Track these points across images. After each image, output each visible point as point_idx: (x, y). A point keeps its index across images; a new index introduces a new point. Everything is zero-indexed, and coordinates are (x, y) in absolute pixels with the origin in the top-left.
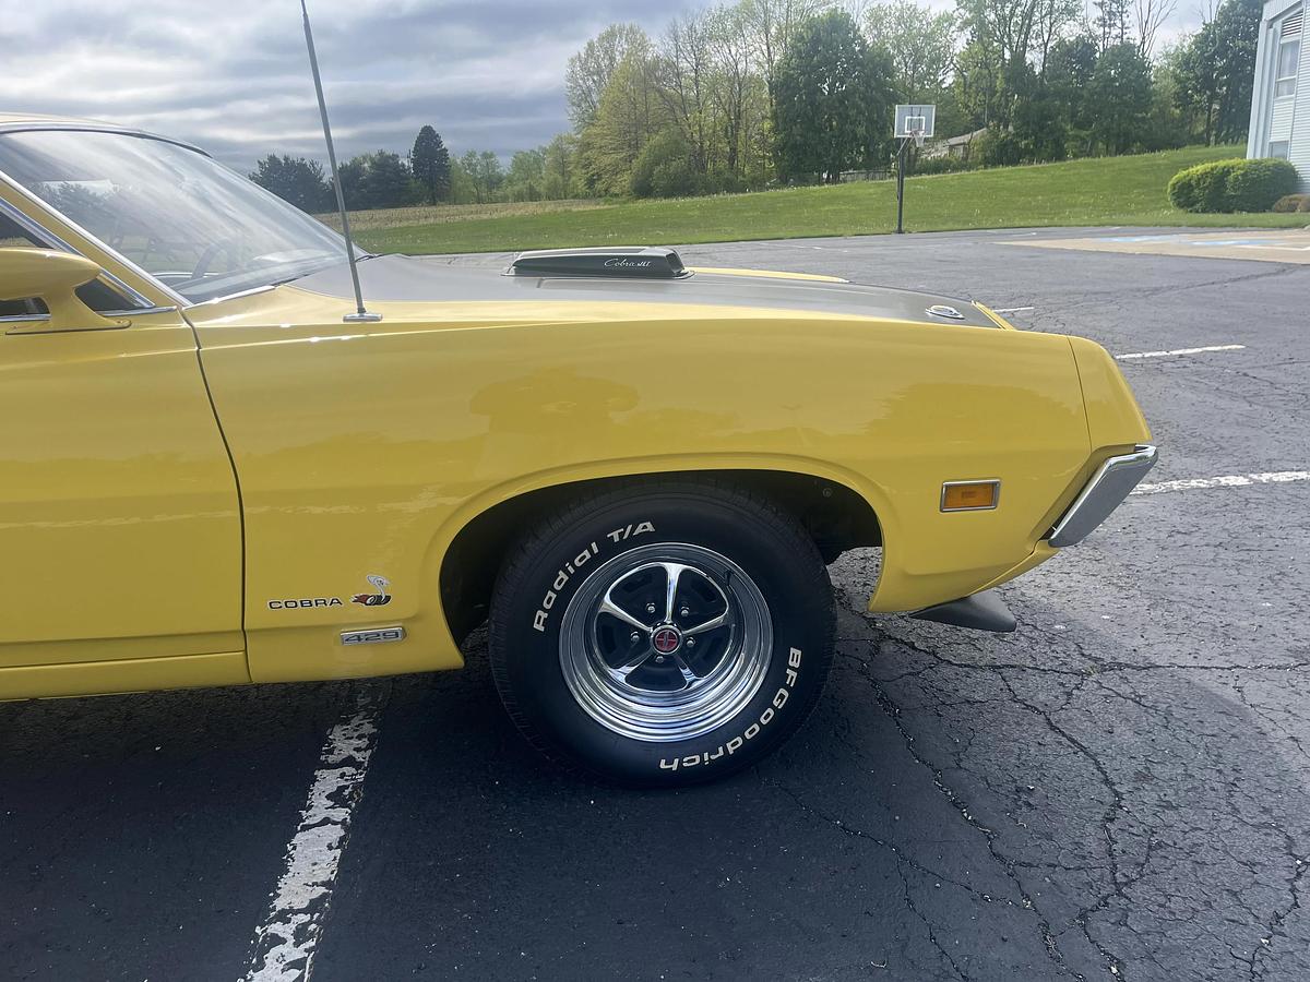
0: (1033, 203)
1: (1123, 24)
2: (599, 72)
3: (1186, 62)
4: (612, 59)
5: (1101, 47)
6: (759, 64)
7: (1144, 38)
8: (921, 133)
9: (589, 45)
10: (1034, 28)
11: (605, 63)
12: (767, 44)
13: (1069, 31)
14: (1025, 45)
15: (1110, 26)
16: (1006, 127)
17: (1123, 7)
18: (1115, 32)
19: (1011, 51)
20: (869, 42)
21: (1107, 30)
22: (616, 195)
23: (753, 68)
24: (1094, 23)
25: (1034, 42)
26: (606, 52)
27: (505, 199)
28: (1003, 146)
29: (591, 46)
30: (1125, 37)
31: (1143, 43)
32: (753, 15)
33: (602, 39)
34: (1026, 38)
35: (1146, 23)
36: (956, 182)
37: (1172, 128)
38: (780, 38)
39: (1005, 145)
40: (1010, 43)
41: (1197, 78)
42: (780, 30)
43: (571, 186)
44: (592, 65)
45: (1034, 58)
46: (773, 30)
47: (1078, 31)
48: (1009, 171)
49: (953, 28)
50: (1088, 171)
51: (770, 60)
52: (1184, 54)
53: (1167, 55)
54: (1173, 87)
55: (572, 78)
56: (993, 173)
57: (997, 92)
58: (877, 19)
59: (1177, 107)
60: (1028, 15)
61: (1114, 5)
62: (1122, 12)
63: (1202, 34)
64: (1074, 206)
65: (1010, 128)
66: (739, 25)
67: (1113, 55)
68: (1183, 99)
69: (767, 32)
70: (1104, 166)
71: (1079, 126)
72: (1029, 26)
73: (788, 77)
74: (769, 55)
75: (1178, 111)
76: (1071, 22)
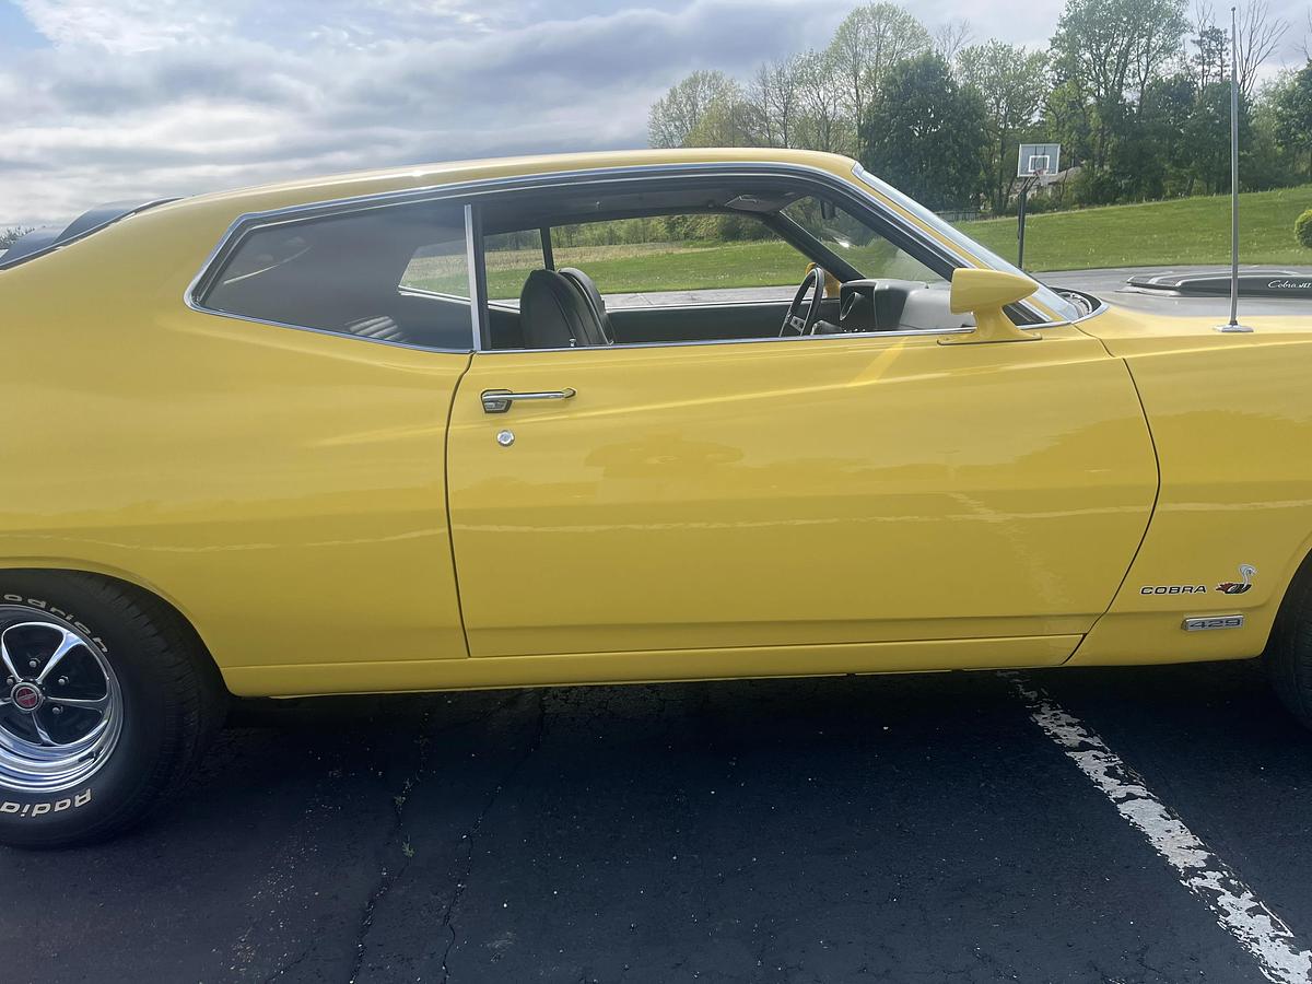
0: (1149, 242)
1: (1222, 62)
2: (681, 117)
3: (1289, 99)
4: (694, 105)
5: (1200, 85)
6: (848, 107)
7: (1244, 77)
8: (1045, 172)
9: (672, 92)
10: (1130, 66)
11: (687, 109)
12: (856, 87)
13: (1168, 69)
14: (1121, 84)
15: (1209, 64)
16: (1101, 166)
17: (1222, 45)
18: (1215, 70)
19: (1106, 88)
20: (961, 84)
21: (1206, 68)
22: (701, 238)
23: (842, 111)
24: (1192, 61)
25: (1130, 80)
26: (689, 98)
27: (585, 243)
28: (1100, 184)
29: (673, 93)
30: (1224, 75)
31: (1243, 81)
32: (843, 59)
33: (684, 85)
34: (1122, 77)
35: (1247, 60)
36: (1063, 222)
37: (1275, 166)
38: (869, 81)
39: (1102, 183)
40: (1106, 82)
41: (1301, 116)
42: (869, 73)
43: (651, 230)
44: (674, 110)
45: (1131, 95)
46: (862, 73)
47: (1177, 69)
48: (1120, 210)
49: (1047, 68)
50: (1202, 209)
51: (859, 105)
52: (1287, 92)
53: (1266, 93)
54: (1276, 125)
55: (654, 124)
56: (1101, 212)
57: (1090, 131)
58: (968, 60)
59: (1280, 145)
60: (1124, 54)
61: (1213, 43)
62: (1222, 50)
63: (1306, 70)
64: (1193, 244)
65: (1106, 168)
66: (828, 69)
67: (1213, 93)
68: (1285, 136)
69: (856, 76)
70: (1219, 204)
71: (1177, 164)
72: (1125, 66)
73: (880, 119)
74: (858, 96)
75: (1280, 149)
76: (1169, 60)
